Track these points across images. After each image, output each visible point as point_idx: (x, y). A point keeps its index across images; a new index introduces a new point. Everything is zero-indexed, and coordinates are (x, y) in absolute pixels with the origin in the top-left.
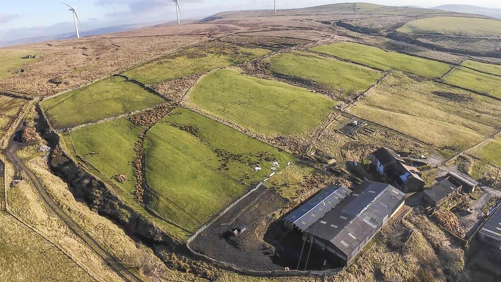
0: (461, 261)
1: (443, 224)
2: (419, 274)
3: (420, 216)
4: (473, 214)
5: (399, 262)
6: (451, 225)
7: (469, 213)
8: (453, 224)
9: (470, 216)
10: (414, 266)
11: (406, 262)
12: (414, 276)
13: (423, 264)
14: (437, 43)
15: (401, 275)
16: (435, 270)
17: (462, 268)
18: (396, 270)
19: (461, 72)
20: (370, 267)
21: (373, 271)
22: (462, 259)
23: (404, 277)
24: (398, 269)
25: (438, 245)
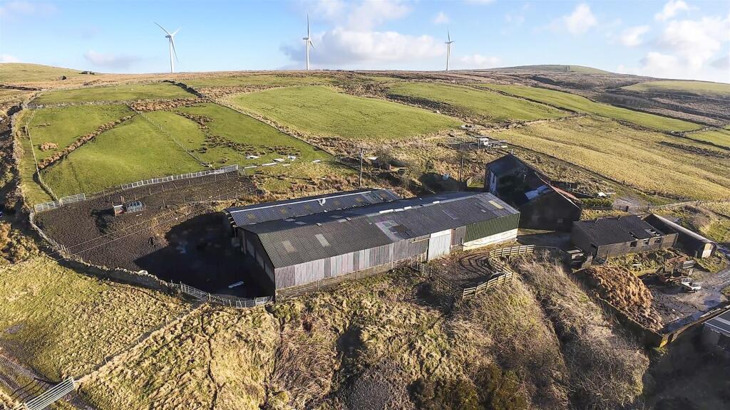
0: (632, 382)
1: (603, 292)
2: (483, 379)
3: (548, 264)
4: (698, 293)
5: (431, 332)
6: (628, 299)
7: (686, 290)
8: (636, 299)
9: (687, 296)
10: (473, 352)
11: (451, 335)
12: (465, 378)
13: (505, 356)
14: (687, 105)
15: (422, 363)
16: (542, 384)
17: (631, 399)
18: (411, 346)
19: (719, 134)
20: (339, 320)
21: (341, 330)
22: (638, 379)
23: (428, 370)
24: (418, 344)
25: (573, 329)
